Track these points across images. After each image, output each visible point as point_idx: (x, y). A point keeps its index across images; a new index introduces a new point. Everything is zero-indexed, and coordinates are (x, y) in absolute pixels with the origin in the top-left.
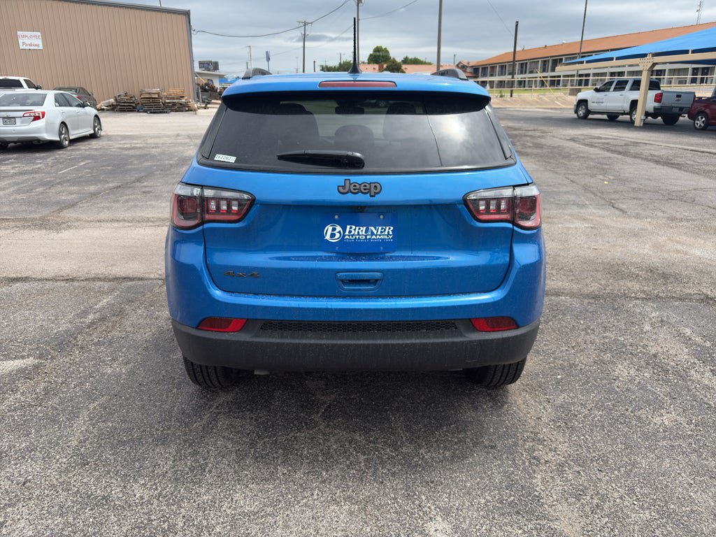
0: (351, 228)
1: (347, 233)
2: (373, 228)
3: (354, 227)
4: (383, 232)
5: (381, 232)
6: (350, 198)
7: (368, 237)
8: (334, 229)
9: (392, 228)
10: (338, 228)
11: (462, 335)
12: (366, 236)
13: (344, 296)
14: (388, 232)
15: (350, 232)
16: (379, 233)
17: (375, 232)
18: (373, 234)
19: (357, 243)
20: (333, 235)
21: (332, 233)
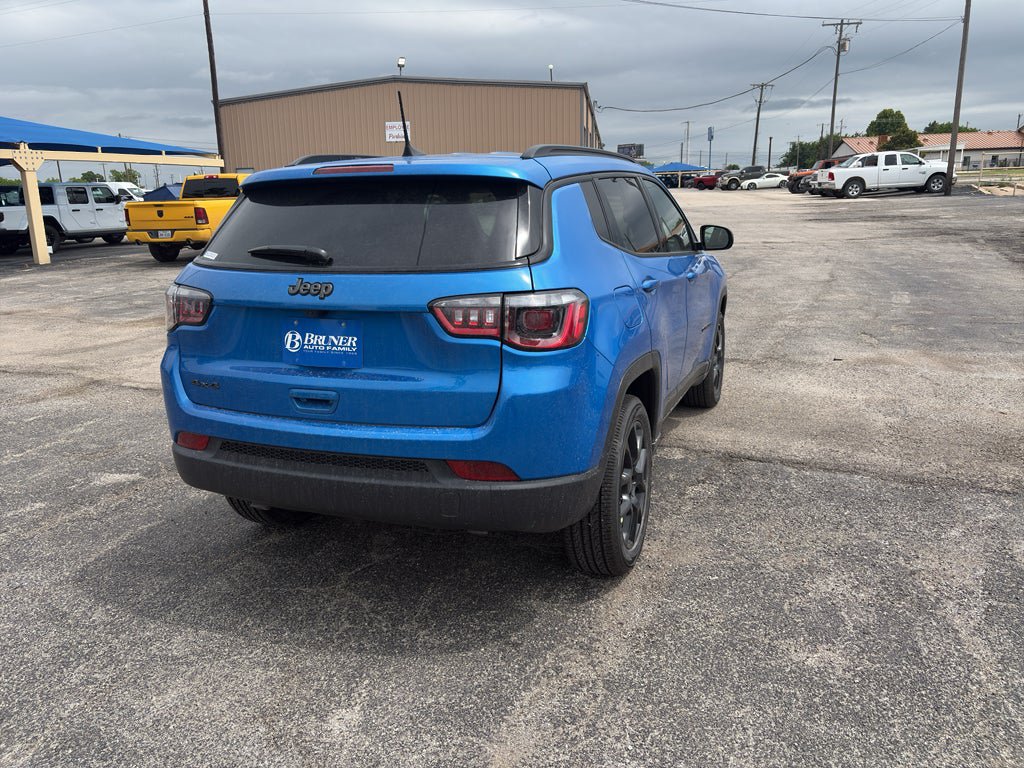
0: (310, 336)
1: (306, 342)
2: (333, 338)
3: (313, 335)
4: (346, 344)
5: (343, 343)
6: (299, 300)
7: (328, 348)
8: (294, 337)
9: (355, 339)
10: (298, 336)
11: (435, 481)
12: (325, 347)
13: (299, 419)
14: (351, 344)
15: (309, 341)
16: (340, 344)
17: (336, 342)
18: (333, 344)
19: (315, 354)
20: (293, 344)
21: (292, 341)
